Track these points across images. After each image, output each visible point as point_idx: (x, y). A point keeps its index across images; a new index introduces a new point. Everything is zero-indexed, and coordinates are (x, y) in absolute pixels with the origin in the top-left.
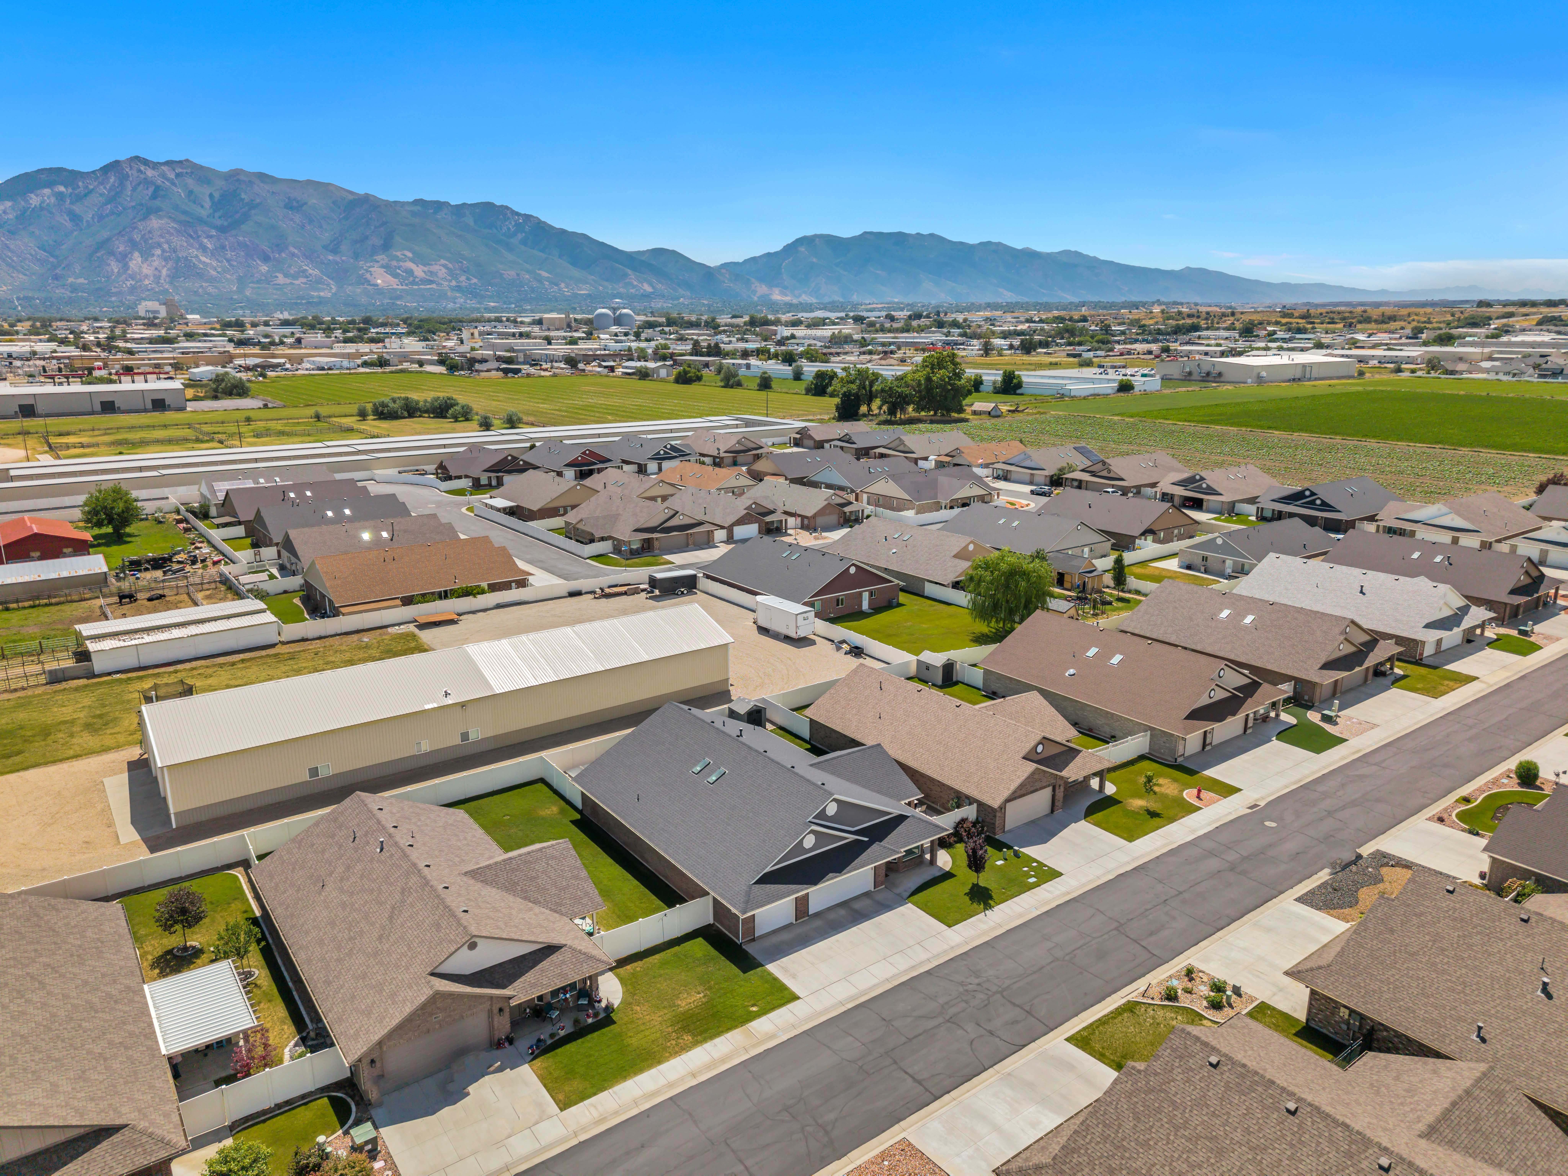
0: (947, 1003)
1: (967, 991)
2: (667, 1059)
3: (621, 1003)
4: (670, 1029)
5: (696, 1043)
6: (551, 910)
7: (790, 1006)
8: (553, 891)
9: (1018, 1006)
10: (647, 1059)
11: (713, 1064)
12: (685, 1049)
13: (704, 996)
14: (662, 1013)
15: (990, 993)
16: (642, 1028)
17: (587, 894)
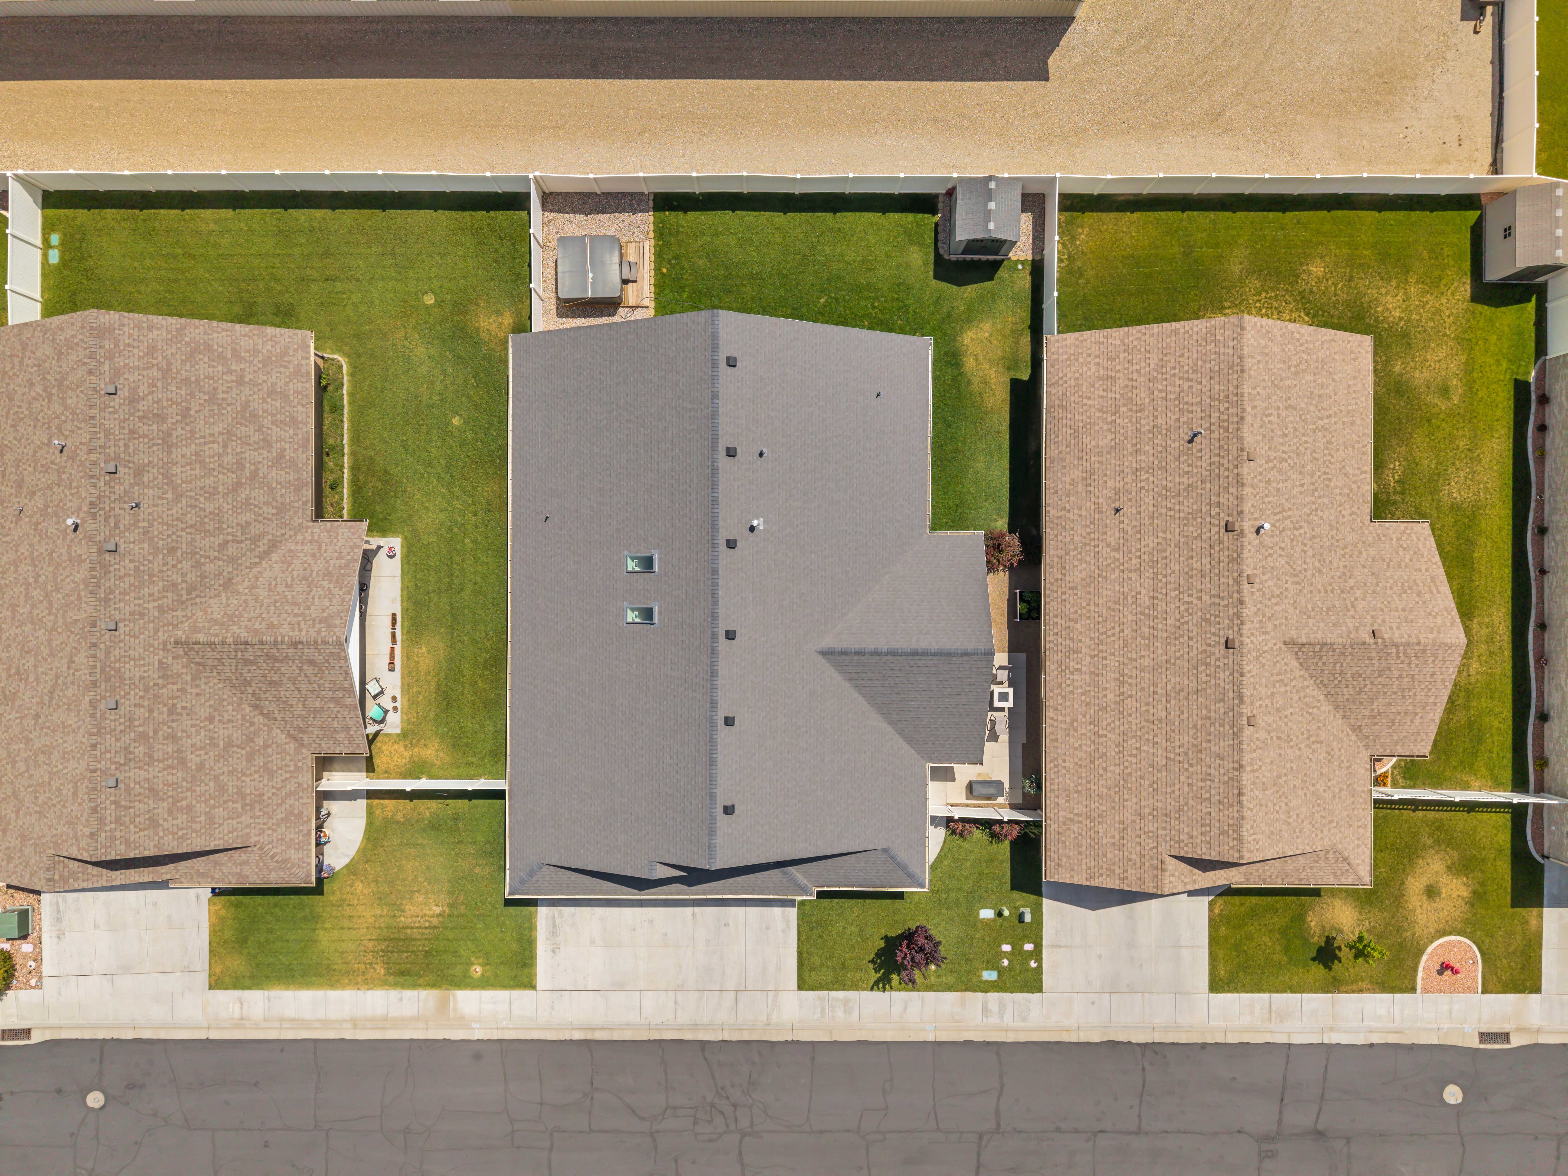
0: (675, 1108)
1: (713, 1105)
2: (343, 987)
3: (347, 866)
4: (370, 945)
5: (384, 984)
6: (289, 734)
7: (516, 994)
8: (299, 709)
9: (742, 1165)
10: (322, 976)
11: (385, 1021)
12: (370, 983)
13: (439, 915)
14: (379, 912)
15: (732, 1127)
16: (346, 923)
17: (347, 729)
